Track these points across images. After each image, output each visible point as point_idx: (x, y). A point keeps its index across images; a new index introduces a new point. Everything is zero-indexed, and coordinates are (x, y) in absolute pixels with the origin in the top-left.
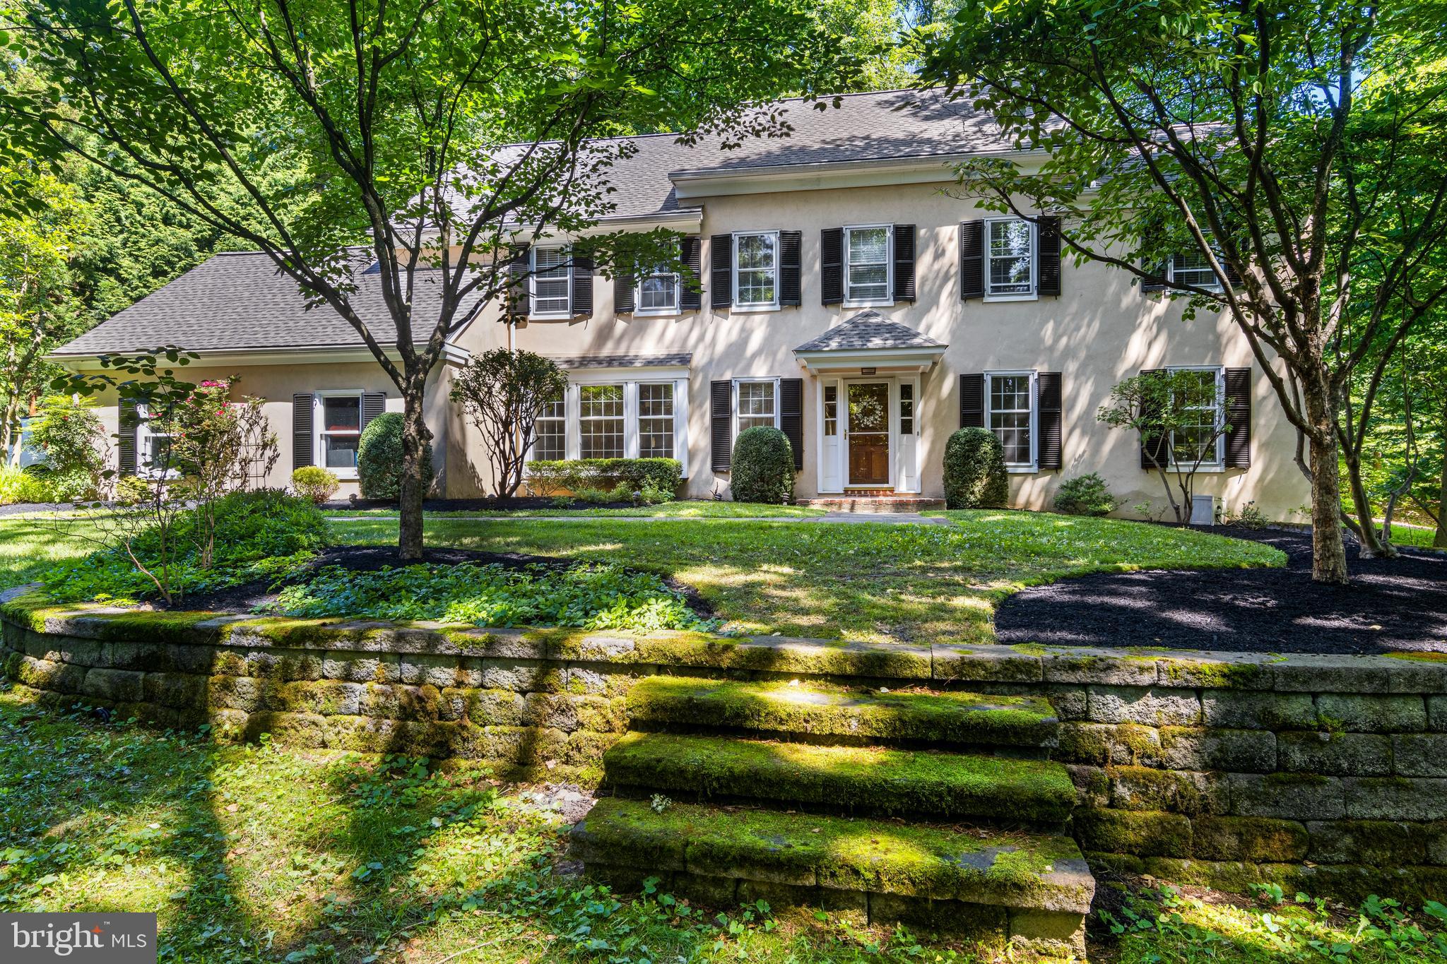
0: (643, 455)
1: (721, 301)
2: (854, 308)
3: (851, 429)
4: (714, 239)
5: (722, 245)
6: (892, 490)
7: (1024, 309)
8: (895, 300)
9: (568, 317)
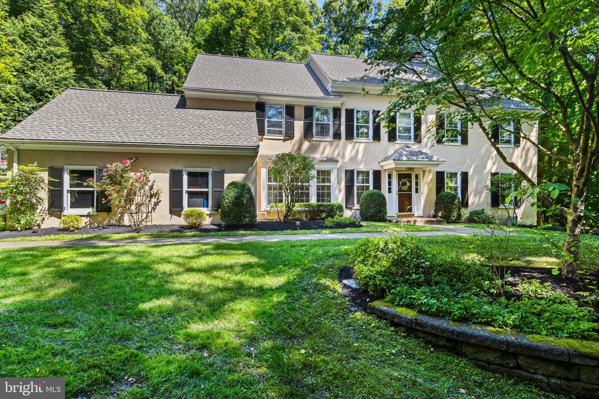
0: (318, 201)
1: (350, 136)
2: (399, 143)
3: (399, 191)
4: (347, 110)
5: (350, 113)
6: (413, 215)
7: (456, 148)
8: (415, 141)
9: (282, 138)
